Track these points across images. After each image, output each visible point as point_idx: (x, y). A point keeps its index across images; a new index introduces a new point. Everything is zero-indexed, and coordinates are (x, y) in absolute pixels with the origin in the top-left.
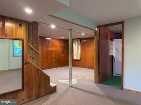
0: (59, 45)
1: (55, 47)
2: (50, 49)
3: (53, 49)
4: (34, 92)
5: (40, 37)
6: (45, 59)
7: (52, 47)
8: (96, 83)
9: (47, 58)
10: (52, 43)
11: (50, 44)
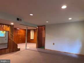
0: (23, 32)
1: (21, 33)
2: (19, 34)
3: (20, 34)
4: (11, 50)
5: (15, 28)
6: (16, 39)
7: (20, 33)
8: (36, 48)
9: (17, 38)
10: (20, 31)
11: (19, 32)
